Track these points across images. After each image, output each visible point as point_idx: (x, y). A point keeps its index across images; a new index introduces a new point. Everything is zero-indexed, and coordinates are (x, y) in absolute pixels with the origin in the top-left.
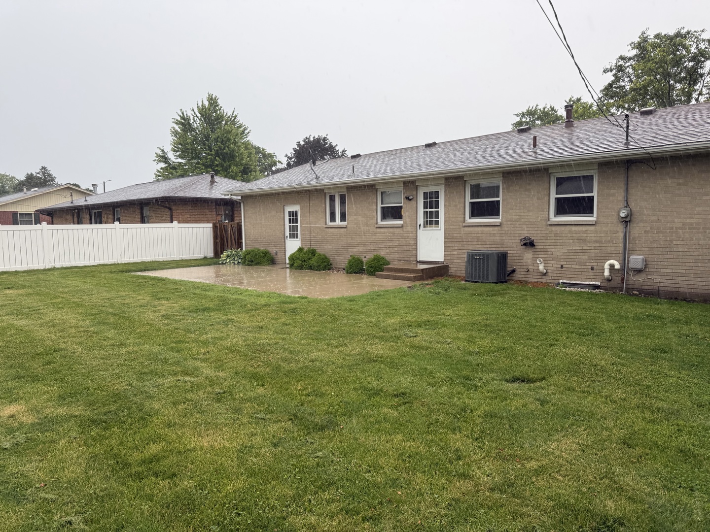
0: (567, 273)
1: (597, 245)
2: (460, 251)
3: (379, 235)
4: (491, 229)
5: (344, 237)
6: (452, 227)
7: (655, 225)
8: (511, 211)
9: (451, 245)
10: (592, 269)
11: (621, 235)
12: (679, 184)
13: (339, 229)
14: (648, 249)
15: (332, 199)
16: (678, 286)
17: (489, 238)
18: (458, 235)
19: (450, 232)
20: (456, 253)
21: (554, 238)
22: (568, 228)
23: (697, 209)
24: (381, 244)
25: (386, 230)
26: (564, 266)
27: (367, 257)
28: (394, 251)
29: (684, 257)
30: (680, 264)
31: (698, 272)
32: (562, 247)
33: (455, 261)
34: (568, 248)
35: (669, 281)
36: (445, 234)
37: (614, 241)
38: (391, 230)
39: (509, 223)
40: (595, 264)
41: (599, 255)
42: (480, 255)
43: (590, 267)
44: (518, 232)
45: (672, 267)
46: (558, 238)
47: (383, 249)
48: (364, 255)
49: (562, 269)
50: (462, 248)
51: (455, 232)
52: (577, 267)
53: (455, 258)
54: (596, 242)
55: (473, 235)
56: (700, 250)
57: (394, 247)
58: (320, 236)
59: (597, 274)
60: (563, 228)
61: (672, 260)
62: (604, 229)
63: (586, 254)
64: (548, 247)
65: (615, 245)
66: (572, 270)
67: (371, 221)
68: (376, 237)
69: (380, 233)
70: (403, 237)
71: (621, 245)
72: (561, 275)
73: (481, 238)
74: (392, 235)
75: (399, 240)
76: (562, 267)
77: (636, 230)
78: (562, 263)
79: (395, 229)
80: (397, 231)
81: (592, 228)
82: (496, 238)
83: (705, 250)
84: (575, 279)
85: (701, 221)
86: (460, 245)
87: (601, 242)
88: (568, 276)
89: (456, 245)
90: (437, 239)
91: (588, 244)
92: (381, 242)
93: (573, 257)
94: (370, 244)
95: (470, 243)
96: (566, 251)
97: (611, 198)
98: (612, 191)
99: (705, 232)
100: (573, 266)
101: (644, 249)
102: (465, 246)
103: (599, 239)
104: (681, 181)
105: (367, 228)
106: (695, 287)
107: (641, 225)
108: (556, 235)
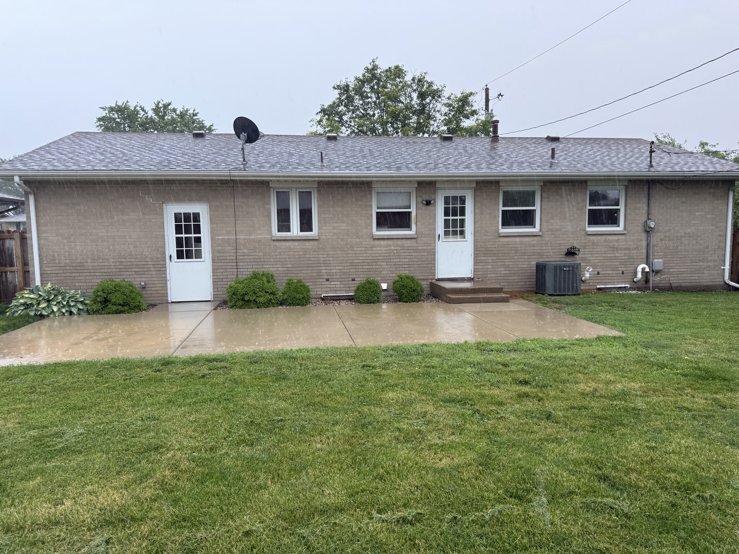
0: (602, 278)
1: (627, 252)
2: (495, 264)
3: (378, 249)
4: (531, 239)
5: (312, 253)
6: (485, 238)
7: (667, 234)
8: (551, 221)
9: (483, 258)
10: (623, 273)
11: (644, 243)
12: (682, 202)
13: (301, 242)
14: (663, 254)
15: (283, 198)
16: (681, 281)
17: (528, 248)
18: (493, 246)
19: (483, 244)
20: (490, 267)
21: (592, 247)
22: (603, 237)
23: (693, 222)
24: (382, 261)
25: (390, 242)
26: (600, 272)
27: (356, 279)
28: (403, 269)
29: (684, 259)
30: (682, 264)
31: (693, 270)
32: (598, 255)
33: (489, 276)
34: (604, 255)
35: (675, 278)
36: (475, 246)
37: (639, 248)
38: (400, 242)
39: (549, 233)
40: (625, 269)
41: (628, 260)
42: (569, 267)
43: (621, 272)
44: (558, 242)
45: (677, 267)
46: (595, 247)
47: (386, 266)
48: (351, 276)
49: (599, 276)
50: (496, 261)
51: (490, 243)
52: (610, 272)
53: (489, 272)
54: (626, 249)
55: (511, 246)
56: (694, 253)
57: (403, 263)
58: (261, 254)
59: (626, 277)
60: (599, 238)
61: (678, 262)
62: (632, 238)
63: (618, 261)
64: (586, 256)
65: (640, 251)
66: (606, 275)
67: (365, 231)
68: (373, 252)
69: (380, 246)
70: (416, 250)
71: (644, 251)
72: (597, 281)
73: (519, 249)
74: (399, 248)
75: (411, 254)
76: (598, 273)
77: (654, 239)
78: (599, 270)
79: (404, 240)
80: (407, 243)
81: (623, 237)
82: (536, 248)
83: (697, 253)
84: (609, 283)
85: (695, 231)
86: (495, 258)
87: (629, 249)
88: (603, 281)
89: (490, 258)
90: (462, 252)
91: (619, 252)
92: (381, 258)
93: (608, 264)
94: (362, 261)
95: (506, 255)
96: (602, 258)
97: (637, 211)
98: (638, 205)
99: (697, 239)
100: (608, 272)
101: (660, 254)
102: (501, 258)
103: (627, 246)
104: (684, 200)
105: (358, 240)
106: (691, 281)
107: (659, 234)
108: (593, 244)
